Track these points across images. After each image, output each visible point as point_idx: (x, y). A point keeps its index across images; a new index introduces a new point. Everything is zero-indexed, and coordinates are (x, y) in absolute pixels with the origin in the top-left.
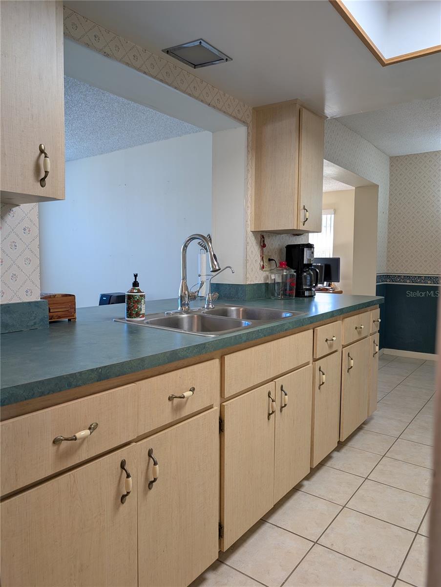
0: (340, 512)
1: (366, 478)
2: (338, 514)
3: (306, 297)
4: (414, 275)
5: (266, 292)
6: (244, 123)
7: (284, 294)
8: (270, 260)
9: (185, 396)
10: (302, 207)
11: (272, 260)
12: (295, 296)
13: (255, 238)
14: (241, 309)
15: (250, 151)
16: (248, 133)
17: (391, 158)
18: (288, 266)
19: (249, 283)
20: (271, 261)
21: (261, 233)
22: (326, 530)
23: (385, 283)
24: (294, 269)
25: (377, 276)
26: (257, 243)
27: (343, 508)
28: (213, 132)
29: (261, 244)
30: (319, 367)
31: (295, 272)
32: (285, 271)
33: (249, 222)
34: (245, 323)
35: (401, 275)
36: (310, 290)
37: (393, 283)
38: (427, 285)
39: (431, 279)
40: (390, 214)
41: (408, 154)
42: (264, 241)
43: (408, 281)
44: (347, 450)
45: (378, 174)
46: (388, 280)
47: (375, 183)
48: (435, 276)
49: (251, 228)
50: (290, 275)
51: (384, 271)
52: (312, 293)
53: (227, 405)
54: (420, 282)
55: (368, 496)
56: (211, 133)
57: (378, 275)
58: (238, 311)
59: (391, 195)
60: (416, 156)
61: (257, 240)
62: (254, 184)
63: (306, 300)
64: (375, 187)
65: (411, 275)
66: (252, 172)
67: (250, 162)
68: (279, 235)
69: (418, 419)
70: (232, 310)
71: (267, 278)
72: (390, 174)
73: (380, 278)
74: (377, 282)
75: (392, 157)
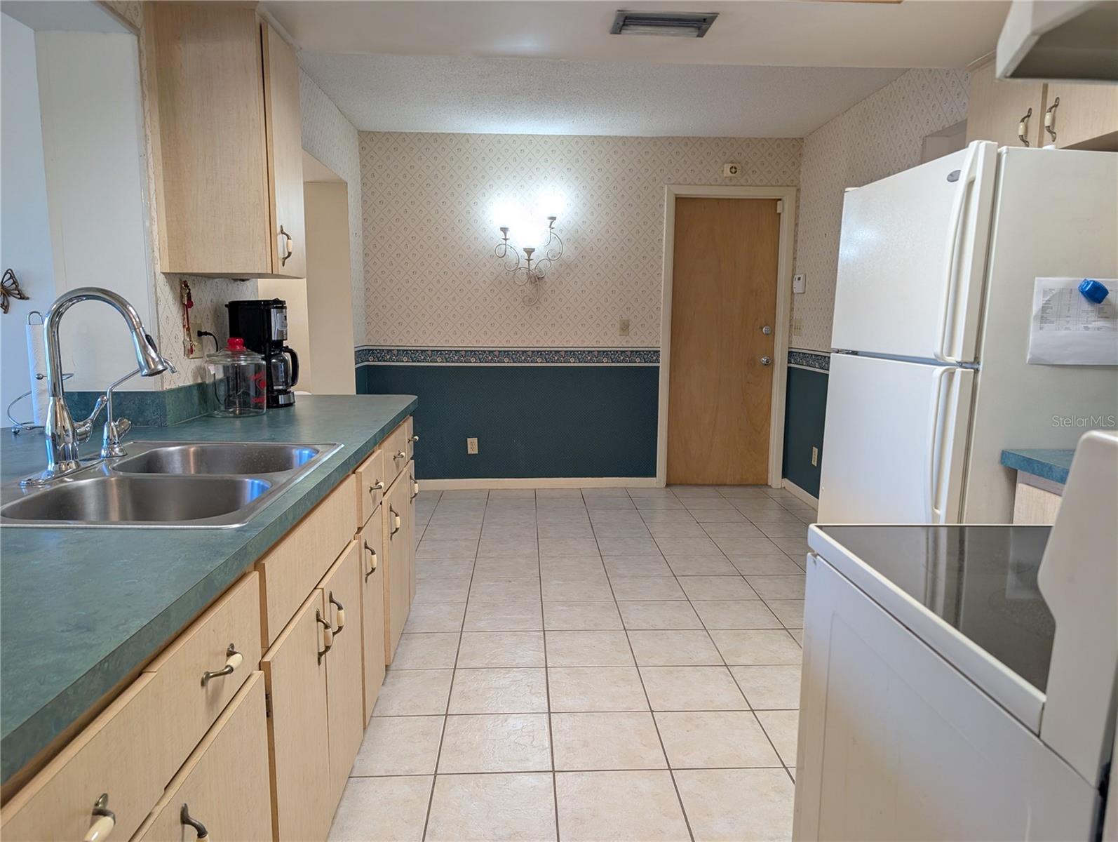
0: (433, 787)
1: (447, 715)
2: (432, 791)
3: (282, 406)
4: (414, 348)
5: (200, 403)
6: (131, 26)
7: (245, 405)
8: (200, 334)
9: (234, 667)
10: (279, 230)
11: (206, 334)
12: (268, 407)
13: (171, 288)
14: (192, 449)
15: (146, 92)
16: (140, 51)
17: (360, 133)
18: (247, 348)
19: (168, 387)
20: (204, 337)
21: (179, 276)
22: (426, 824)
23: (366, 363)
24: (260, 352)
25: (356, 352)
26: (174, 298)
27: (435, 777)
28: (35, 30)
29: (182, 301)
30: (364, 541)
31: (263, 359)
32: (242, 357)
33: (157, 254)
34: (253, 483)
35: (393, 348)
36: (285, 392)
37: (380, 363)
38: (435, 364)
39: (475, 354)
40: (366, 237)
41: (391, 131)
42: (189, 294)
43: (405, 359)
44: (393, 677)
45: (345, 164)
46: (371, 358)
47: (343, 178)
48: (448, 349)
49: (163, 265)
50: (256, 365)
51: (365, 343)
52: (289, 399)
53: (273, 660)
54: (425, 360)
55: (463, 743)
56: (33, 31)
57: (356, 349)
58: (185, 454)
59: (364, 202)
60: (404, 136)
61: (174, 293)
62: (161, 168)
63: (282, 411)
64: (343, 184)
65: (410, 348)
66: (154, 143)
67: (148, 119)
68: (211, 281)
69: (474, 592)
70: (171, 454)
71: (201, 371)
72: (360, 163)
73: (361, 354)
74: (356, 364)
75: (363, 132)
